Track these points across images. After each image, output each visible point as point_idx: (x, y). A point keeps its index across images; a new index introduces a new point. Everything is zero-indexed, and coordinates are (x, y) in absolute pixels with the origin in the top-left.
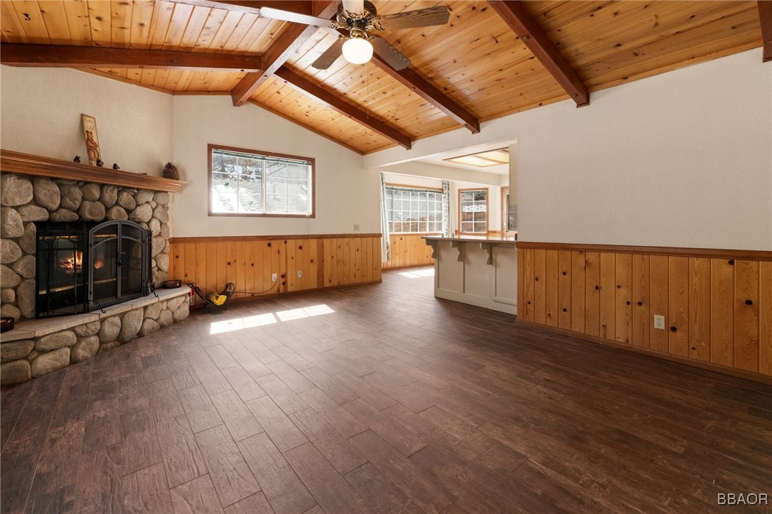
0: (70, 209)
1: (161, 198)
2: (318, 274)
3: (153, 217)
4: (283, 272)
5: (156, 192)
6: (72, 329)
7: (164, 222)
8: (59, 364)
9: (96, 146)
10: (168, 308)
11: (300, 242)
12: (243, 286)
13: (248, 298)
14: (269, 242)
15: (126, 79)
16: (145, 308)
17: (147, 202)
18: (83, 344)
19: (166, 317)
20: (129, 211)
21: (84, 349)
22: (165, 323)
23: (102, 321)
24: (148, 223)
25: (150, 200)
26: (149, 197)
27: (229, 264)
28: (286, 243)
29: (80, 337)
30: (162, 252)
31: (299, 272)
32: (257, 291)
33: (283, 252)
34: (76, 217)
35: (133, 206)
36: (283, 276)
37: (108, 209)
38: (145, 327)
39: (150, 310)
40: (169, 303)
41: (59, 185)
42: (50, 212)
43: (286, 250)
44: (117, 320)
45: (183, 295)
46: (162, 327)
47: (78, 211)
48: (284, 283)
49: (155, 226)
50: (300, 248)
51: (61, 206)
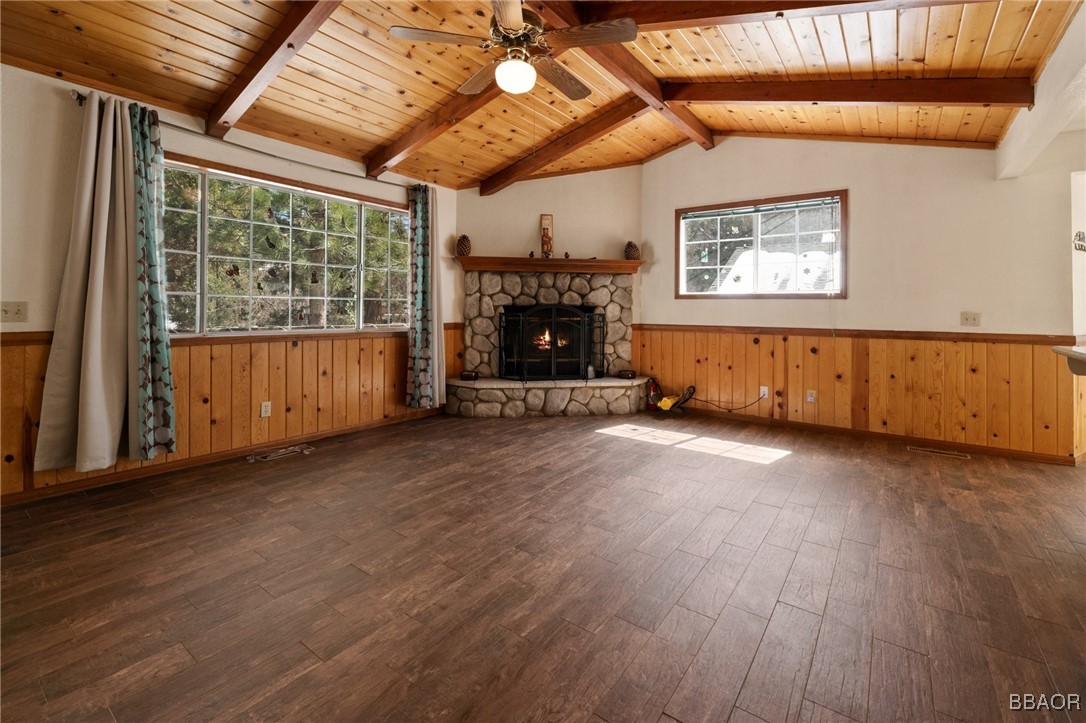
0: (528, 295)
1: (621, 281)
2: (854, 401)
3: (612, 301)
4: (780, 386)
5: (615, 275)
6: (502, 390)
7: (626, 306)
8: (491, 414)
9: (550, 239)
10: (601, 397)
11: (813, 341)
12: (717, 394)
13: (722, 413)
14: (756, 336)
15: (565, 171)
16: (573, 389)
17: (605, 286)
18: (510, 404)
19: (595, 405)
20: (583, 296)
21: (511, 409)
22: (595, 410)
23: (528, 390)
24: (604, 308)
25: (608, 283)
26: (607, 281)
27: (698, 361)
28: (785, 340)
29: (509, 399)
30: (623, 338)
31: (809, 392)
32: (735, 406)
33: (779, 354)
34: (534, 302)
35: (585, 291)
36: (779, 394)
37: (561, 295)
38: (569, 408)
39: (576, 392)
40: (603, 391)
41: (521, 277)
42: (514, 298)
43: (786, 352)
44: (541, 394)
45: (622, 387)
46: (592, 414)
47: (535, 297)
48: (780, 406)
49: (613, 311)
50: (814, 351)
51: (522, 294)
